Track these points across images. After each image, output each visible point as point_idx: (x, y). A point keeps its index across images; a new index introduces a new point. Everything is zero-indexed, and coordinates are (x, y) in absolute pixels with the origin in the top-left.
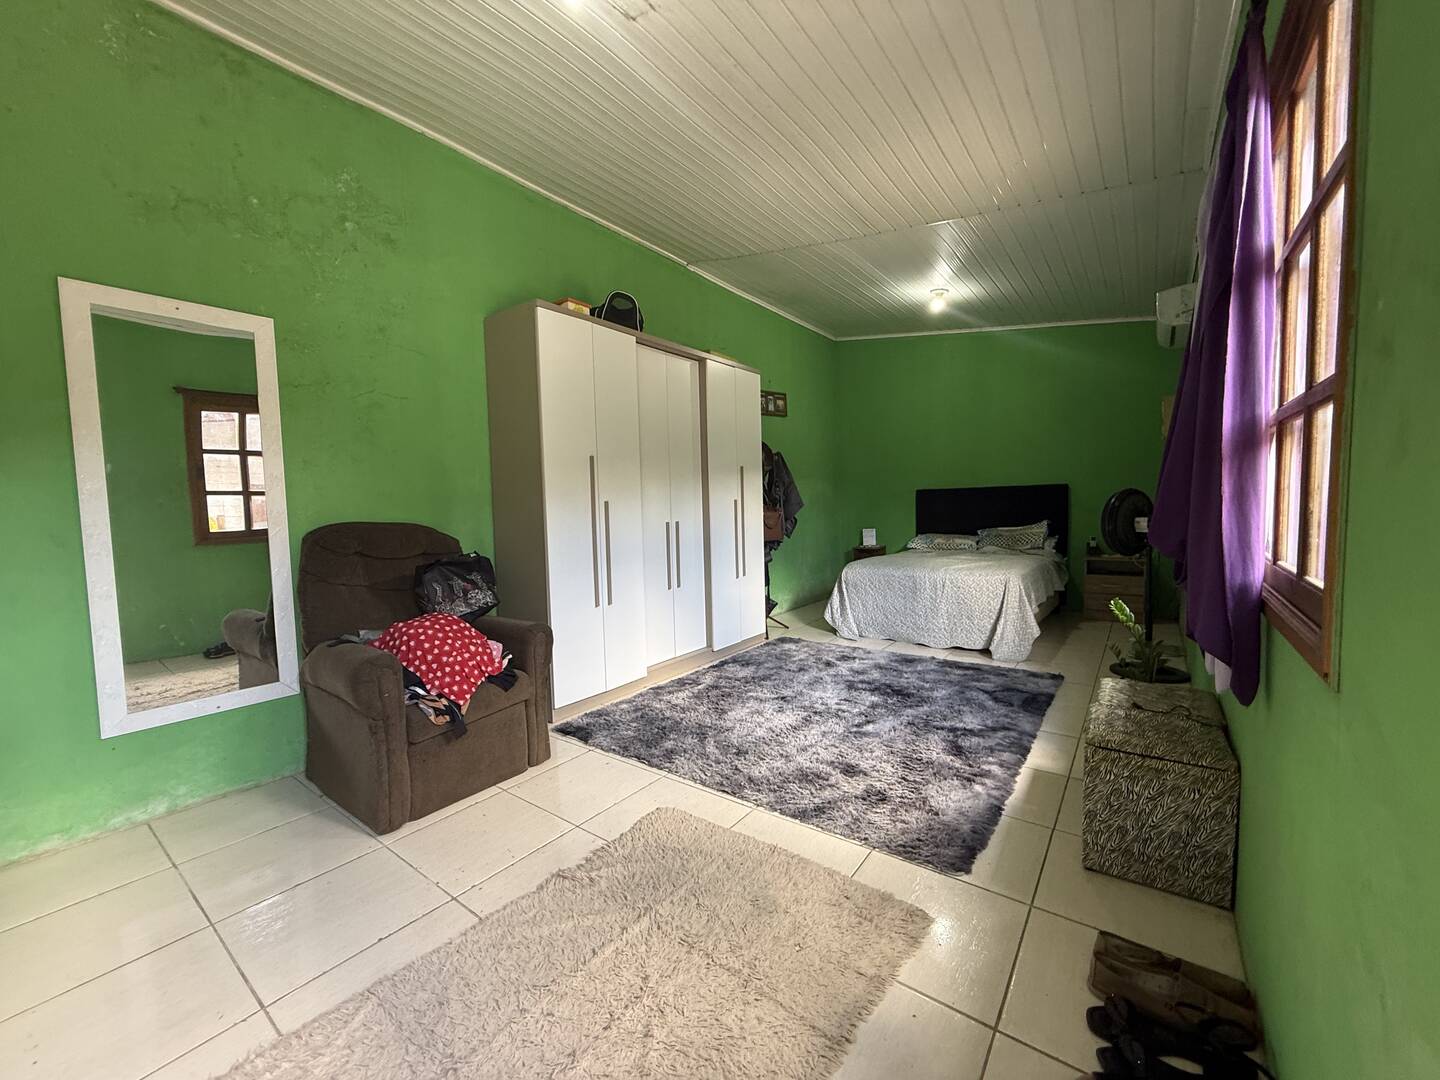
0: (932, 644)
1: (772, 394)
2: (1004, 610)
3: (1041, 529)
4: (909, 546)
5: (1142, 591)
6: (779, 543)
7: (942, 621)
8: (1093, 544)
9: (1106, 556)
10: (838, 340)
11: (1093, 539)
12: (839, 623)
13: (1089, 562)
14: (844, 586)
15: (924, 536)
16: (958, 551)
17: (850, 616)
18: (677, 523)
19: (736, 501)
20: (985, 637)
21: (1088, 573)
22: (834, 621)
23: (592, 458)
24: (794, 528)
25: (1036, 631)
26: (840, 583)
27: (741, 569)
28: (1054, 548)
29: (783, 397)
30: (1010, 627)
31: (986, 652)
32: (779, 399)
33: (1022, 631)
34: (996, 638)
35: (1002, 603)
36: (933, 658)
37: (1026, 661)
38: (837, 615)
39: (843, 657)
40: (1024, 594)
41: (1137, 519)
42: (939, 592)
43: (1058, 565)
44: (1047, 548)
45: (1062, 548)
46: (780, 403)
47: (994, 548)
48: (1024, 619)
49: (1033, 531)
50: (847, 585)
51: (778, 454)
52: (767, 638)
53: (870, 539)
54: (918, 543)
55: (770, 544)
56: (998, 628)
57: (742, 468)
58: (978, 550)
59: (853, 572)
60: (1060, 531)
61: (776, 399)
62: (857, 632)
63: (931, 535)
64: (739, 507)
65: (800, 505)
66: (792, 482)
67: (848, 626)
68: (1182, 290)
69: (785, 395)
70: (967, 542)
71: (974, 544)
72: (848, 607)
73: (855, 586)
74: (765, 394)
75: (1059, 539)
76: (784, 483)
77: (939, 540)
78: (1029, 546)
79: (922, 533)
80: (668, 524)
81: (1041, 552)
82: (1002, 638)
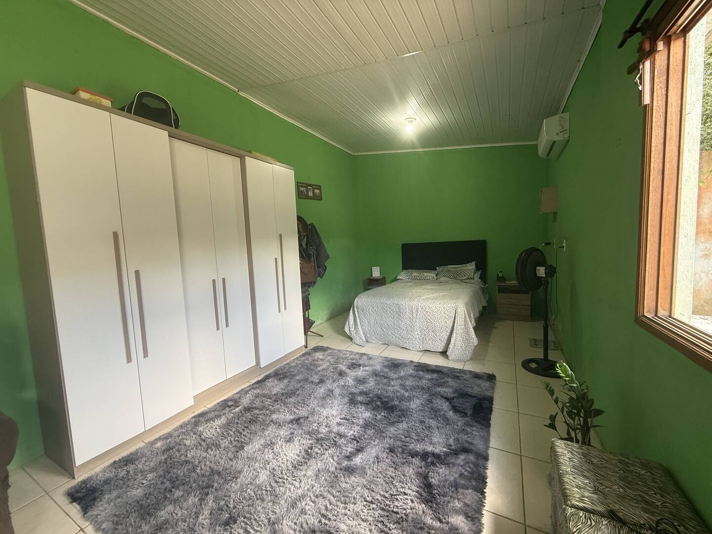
0: (411, 348)
1: (311, 185)
2: (455, 327)
3: (471, 266)
4: (398, 278)
5: (529, 303)
6: (315, 283)
7: (417, 333)
8: (500, 275)
9: (508, 282)
10: (355, 154)
11: (501, 272)
12: (353, 334)
13: (498, 286)
14: (356, 310)
15: (406, 271)
16: (426, 281)
17: (360, 329)
18: (224, 280)
19: (276, 259)
20: (443, 344)
21: (499, 292)
22: (351, 333)
23: (115, 235)
24: (324, 272)
25: (475, 340)
26: (354, 307)
27: (282, 304)
28: (480, 279)
29: (319, 187)
30: (459, 338)
31: (444, 353)
32: (317, 189)
33: (467, 341)
34: (451, 346)
35: (454, 322)
36: (412, 362)
37: (469, 360)
38: (352, 329)
39: (353, 364)
40: (467, 316)
41: (538, 268)
42: (415, 315)
43: (483, 289)
44: (476, 278)
45: (483, 278)
46: (317, 191)
47: (446, 279)
48: (467, 332)
49: (468, 268)
50: (358, 309)
51: (312, 225)
52: (306, 347)
53: (376, 273)
54: (403, 276)
55: (306, 284)
56: (452, 340)
57: (281, 235)
58: (437, 281)
59: (362, 301)
60: (482, 267)
61: (314, 189)
62: (364, 339)
63: (410, 271)
64: (279, 264)
65: (327, 257)
66: (321, 243)
67: (359, 336)
68: (561, 117)
69: (320, 186)
70: (430, 275)
71: (435, 276)
72: (359, 324)
73: (363, 310)
74: (298, 185)
75: (481, 272)
76: (316, 244)
77: (415, 274)
78: (466, 278)
79: (405, 269)
80: (214, 281)
81: (472, 281)
82: (454, 346)
